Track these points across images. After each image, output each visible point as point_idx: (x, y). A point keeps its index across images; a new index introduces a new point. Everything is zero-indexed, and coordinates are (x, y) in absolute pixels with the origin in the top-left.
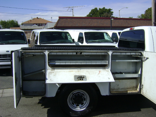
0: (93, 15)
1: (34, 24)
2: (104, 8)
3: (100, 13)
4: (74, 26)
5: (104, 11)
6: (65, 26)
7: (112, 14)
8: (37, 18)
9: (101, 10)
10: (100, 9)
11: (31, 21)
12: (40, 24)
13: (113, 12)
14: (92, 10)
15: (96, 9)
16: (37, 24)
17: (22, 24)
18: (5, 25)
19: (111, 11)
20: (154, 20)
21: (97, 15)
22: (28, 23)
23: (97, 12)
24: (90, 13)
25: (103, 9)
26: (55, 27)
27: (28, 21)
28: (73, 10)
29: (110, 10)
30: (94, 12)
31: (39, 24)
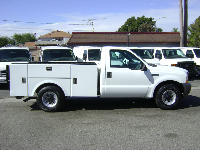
0: (129, 26)
1: (53, 38)
2: (144, 17)
3: (138, 24)
4: (89, 42)
5: (143, 20)
6: (78, 42)
7: (154, 25)
8: (58, 31)
9: (140, 20)
10: (138, 18)
11: (50, 34)
12: (61, 39)
13: (154, 22)
14: (128, 20)
15: (133, 18)
16: (57, 39)
17: (40, 38)
18: (19, 39)
19: (153, 20)
20: (182, 34)
21: (134, 25)
22: (46, 37)
23: (135, 22)
24: (126, 24)
25: (141, 18)
26: (67, 43)
27: (46, 35)
28: (93, 23)
29: (151, 19)
30: (130, 21)
31: (59, 38)
